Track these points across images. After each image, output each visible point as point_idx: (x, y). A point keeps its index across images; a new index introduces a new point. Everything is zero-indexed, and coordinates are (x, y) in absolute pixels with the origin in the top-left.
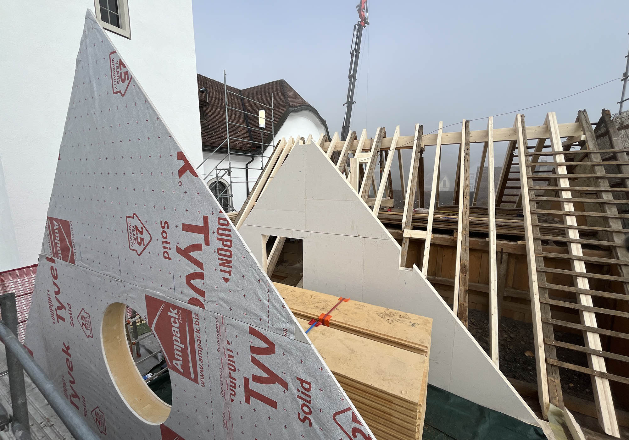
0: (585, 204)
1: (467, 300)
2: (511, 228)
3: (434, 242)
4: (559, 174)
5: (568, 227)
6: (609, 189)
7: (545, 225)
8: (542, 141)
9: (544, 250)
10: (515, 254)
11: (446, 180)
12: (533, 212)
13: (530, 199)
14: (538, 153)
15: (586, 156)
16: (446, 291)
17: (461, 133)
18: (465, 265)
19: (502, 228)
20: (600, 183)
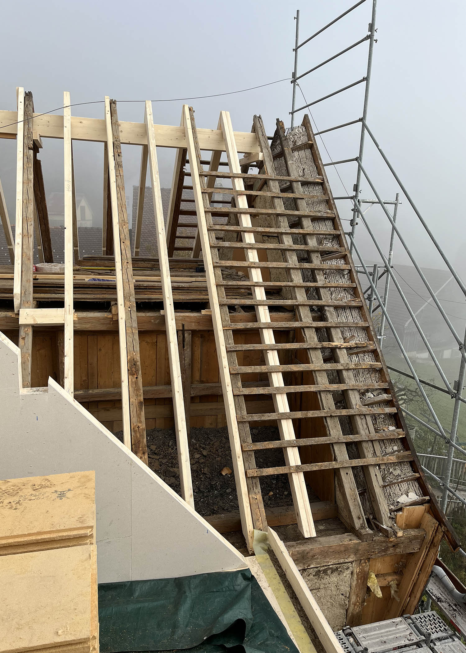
0: (268, 251)
1: (143, 419)
2: (191, 291)
3: (79, 327)
4: (240, 207)
5: (254, 284)
6: (289, 230)
7: (230, 283)
8: (217, 154)
9: (233, 320)
10: (200, 331)
11: (84, 207)
12: (215, 264)
13: (211, 245)
14: (214, 173)
15: (265, 183)
16: (108, 410)
17: (105, 122)
18: (135, 359)
19: (180, 291)
20: (280, 222)
